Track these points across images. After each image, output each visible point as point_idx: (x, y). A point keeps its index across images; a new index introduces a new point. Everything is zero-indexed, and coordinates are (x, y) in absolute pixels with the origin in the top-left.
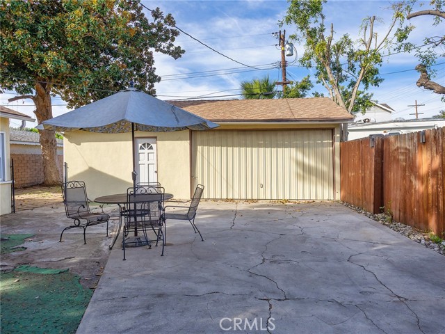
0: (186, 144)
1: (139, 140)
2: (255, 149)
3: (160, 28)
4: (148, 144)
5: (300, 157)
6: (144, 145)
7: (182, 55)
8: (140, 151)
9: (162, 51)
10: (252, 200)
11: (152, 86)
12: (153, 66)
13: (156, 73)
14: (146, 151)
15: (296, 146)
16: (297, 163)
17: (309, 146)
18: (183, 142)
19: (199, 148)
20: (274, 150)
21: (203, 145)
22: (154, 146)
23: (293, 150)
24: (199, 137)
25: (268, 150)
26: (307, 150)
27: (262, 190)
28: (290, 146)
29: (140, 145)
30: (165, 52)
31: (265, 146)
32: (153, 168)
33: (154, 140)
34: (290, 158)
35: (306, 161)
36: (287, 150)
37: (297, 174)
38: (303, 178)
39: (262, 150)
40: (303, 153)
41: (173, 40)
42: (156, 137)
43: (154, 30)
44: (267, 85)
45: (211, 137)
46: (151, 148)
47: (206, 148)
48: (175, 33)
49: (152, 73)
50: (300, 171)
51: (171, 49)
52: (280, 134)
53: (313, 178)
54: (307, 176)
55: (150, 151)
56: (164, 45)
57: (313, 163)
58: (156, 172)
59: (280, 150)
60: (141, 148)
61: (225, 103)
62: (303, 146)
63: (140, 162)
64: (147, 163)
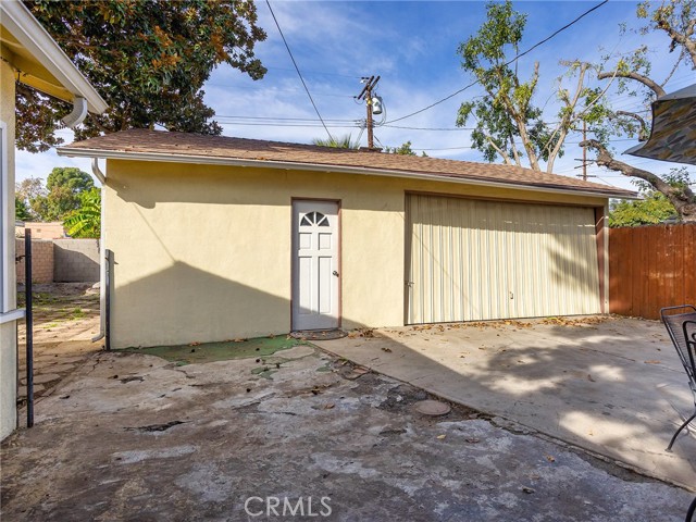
1: (300, 205)
2: (501, 234)
4: (319, 215)
6: (310, 215)
8: (302, 229)
9: (228, 61)
14: (315, 228)
15: (554, 232)
16: (556, 258)
18: (392, 213)
20: (526, 235)
21: (422, 221)
22: (333, 219)
25: (518, 235)
27: (512, 303)
29: (302, 215)
31: (514, 229)
32: (329, 266)
33: (334, 207)
39: (510, 235)
42: (338, 203)
45: (435, 209)
46: (325, 223)
55: (324, 229)
58: (336, 274)
60: (304, 222)
62: (563, 232)
63: (301, 253)
64: (316, 253)
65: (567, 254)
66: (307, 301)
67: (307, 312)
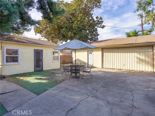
0: (101, 52)
2: (122, 54)
3: (98, 21)
4: (91, 53)
5: (138, 56)
6: (90, 53)
7: (105, 27)
8: (89, 54)
9: (99, 27)
10: (120, 69)
11: (97, 37)
12: (97, 32)
13: (98, 33)
14: (90, 54)
15: (137, 52)
16: (137, 58)
17: (142, 52)
19: (104, 53)
20: (128, 54)
21: (105, 52)
22: (92, 53)
23: (136, 54)
24: (104, 50)
25: (126, 54)
26: (141, 54)
27: (124, 66)
28: (134, 52)
29: (89, 53)
30: (100, 27)
31: (125, 53)
32: (92, 59)
34: (134, 56)
35: (141, 57)
36: (133, 54)
37: (137, 62)
38: (140, 63)
39: (124, 54)
40: (140, 55)
41: (102, 23)
42: (93, 51)
43: (97, 22)
44: (135, 32)
46: (92, 54)
47: (106, 53)
48: (102, 22)
49: (97, 34)
50: (138, 61)
51: (101, 26)
52: (130, 48)
53: (144, 63)
54: (141, 62)
55: (91, 54)
56: (99, 25)
57: (144, 58)
59: (131, 54)
61: (115, 40)
62: (140, 52)
63: (89, 57)
64: (91, 58)
65: (142, 57)
66: (90, 63)
67: (90, 65)
